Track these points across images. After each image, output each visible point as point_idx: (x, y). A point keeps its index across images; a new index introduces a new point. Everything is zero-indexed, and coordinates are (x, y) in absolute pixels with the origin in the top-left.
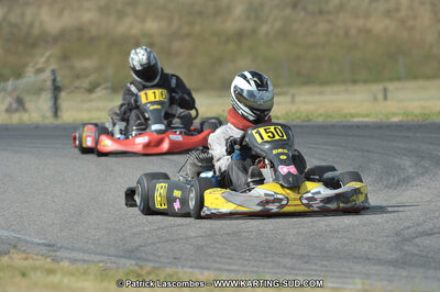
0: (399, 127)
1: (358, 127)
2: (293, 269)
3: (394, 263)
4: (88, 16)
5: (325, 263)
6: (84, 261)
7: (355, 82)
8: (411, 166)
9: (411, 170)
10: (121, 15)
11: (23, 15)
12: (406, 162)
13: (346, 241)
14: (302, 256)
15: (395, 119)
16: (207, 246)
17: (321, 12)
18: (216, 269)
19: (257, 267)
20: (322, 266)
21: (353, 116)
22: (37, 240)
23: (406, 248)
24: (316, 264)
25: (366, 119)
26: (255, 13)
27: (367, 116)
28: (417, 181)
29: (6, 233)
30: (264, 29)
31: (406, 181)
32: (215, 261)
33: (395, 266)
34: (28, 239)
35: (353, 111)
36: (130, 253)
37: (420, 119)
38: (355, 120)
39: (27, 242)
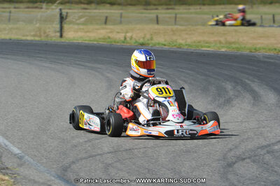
8: (231, 89)
9: (231, 93)
31: (228, 101)
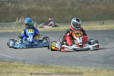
0: (106, 31)
1: (96, 31)
2: (80, 65)
3: (103, 63)
4: (34, 6)
5: (87, 63)
6: (31, 64)
7: (96, 20)
10: (42, 6)
11: (18, 6)
12: (107, 39)
13: (92, 58)
14: (82, 62)
15: (105, 29)
16: (60, 60)
17: (88, 4)
18: (62, 65)
19: (72, 64)
20: (87, 64)
21: (95, 29)
22: (20, 59)
23: (106, 59)
24: (85, 63)
25: (98, 29)
26: (73, 4)
27: (98, 28)
28: (109, 44)
29: (13, 57)
30: (75, 8)
32: (62, 63)
33: (104, 64)
34: (19, 59)
35: (95, 27)
36: (42, 62)
37: (111, 29)
38: (96, 29)
39: (18, 59)
